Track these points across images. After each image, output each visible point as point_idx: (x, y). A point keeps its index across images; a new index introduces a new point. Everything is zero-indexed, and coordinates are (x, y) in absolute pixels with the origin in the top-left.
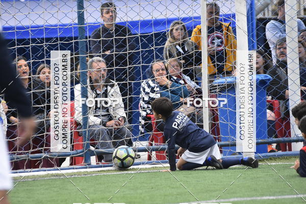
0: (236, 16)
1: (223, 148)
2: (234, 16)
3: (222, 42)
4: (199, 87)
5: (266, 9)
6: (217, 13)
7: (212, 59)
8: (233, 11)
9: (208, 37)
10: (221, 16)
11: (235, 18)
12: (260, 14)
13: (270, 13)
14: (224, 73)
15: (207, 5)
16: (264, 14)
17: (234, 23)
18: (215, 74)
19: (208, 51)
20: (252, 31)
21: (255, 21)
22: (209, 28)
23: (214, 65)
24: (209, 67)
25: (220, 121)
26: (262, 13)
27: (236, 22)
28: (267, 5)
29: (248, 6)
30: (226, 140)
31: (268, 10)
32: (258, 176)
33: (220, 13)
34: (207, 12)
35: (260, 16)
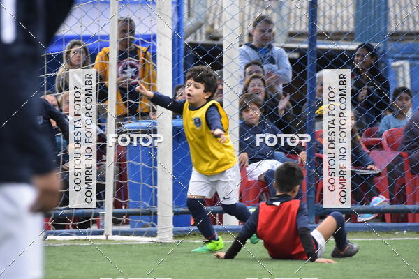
0: (158, 39)
1: (130, 216)
2: (155, 37)
3: (136, 73)
4: (102, 132)
5: (198, 31)
6: (132, 33)
7: (122, 96)
8: (154, 31)
9: (119, 64)
10: (138, 36)
11: (155, 41)
12: (190, 38)
13: (204, 37)
14: (138, 115)
15: (119, 21)
16: (196, 38)
17: (155, 48)
18: (126, 115)
19: (118, 84)
20: (179, 60)
21: (182, 47)
22: (120, 52)
23: (125, 104)
24: (118, 105)
25: (129, 180)
26: (193, 35)
27: (157, 45)
28: (200, 26)
29: (175, 26)
30: (136, 206)
31: (201, 33)
32: (177, 258)
33: (136, 33)
34: (119, 30)
35: (190, 39)
